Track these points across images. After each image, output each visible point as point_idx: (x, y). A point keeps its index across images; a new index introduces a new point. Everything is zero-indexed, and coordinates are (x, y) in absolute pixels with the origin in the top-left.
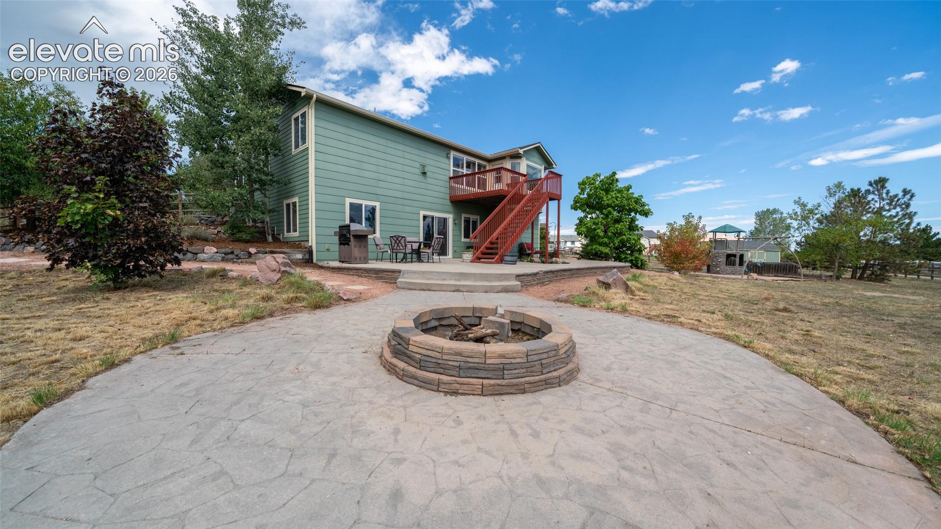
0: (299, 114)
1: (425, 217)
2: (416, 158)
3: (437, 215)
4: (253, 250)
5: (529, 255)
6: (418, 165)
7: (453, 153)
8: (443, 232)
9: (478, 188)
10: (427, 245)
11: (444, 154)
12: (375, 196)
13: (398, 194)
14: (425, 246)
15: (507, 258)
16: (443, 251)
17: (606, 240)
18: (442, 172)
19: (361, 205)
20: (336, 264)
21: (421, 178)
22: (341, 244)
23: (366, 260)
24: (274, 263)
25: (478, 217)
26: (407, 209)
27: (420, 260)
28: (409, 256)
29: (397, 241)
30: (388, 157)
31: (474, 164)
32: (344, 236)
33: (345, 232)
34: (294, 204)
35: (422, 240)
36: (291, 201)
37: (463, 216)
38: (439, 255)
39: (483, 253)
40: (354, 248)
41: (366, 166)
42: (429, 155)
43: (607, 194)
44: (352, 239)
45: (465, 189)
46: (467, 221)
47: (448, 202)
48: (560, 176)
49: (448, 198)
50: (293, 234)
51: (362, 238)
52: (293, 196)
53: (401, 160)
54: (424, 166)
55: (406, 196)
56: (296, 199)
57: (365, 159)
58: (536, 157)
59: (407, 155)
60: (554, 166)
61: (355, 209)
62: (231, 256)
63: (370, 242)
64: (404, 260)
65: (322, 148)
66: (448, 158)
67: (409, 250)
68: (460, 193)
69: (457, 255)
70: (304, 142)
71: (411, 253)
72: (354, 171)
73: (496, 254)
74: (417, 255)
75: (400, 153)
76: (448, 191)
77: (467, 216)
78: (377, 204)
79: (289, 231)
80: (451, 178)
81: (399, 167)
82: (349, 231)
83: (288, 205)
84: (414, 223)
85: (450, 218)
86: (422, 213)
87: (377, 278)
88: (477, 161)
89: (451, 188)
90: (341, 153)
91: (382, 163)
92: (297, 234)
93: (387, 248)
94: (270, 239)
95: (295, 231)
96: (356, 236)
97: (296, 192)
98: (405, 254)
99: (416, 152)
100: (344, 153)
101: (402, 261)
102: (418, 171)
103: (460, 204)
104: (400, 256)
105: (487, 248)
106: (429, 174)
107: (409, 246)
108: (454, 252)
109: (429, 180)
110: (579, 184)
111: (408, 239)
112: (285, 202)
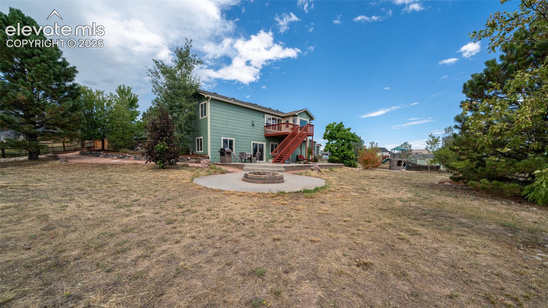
0: (203, 103)
1: (253, 144)
2: (250, 119)
3: (258, 143)
4: (189, 158)
5: (300, 160)
6: (250, 121)
7: (266, 116)
8: (261, 150)
9: (278, 130)
10: (254, 156)
11: (262, 116)
12: (233, 136)
13: (242, 134)
14: (253, 157)
15: (286, 161)
16: (261, 158)
17: (337, 154)
18: (261, 124)
19: (227, 140)
20: (220, 163)
21: (252, 127)
22: (221, 155)
23: (231, 162)
24: (206, 162)
25: (278, 143)
26: (246, 141)
27: (251, 162)
28: (247, 160)
29: (242, 154)
30: (238, 119)
31: (276, 119)
32: (222, 152)
33: (223, 151)
34: (201, 139)
35: (252, 154)
36: (199, 138)
37: (271, 143)
38: (260, 160)
39: (277, 159)
40: (227, 158)
41: (229, 123)
42: (255, 117)
43: (338, 132)
44: (226, 154)
45: (272, 131)
46: (272, 146)
47: (264, 137)
48: (313, 126)
49: (264, 135)
50: (200, 151)
51: (229, 153)
52: (200, 136)
53: (243, 120)
54: (253, 122)
55: (246, 135)
56: (202, 137)
57: (229, 120)
58: (305, 115)
59: (246, 118)
60: (314, 119)
61: (225, 141)
62: (182, 160)
63: (232, 155)
64: (245, 162)
65: (213, 117)
66: (264, 117)
67: (247, 158)
68: (269, 133)
69: (267, 161)
70: (205, 115)
71: (248, 159)
72: (224, 126)
73: (282, 160)
74: (250, 160)
75: (243, 117)
76: (264, 132)
77: (273, 143)
78: (234, 139)
79: (198, 150)
80: (265, 126)
81: (243, 123)
82: (224, 151)
83: (198, 140)
84: (249, 147)
85: (265, 144)
86: (252, 142)
87: (237, 167)
88: (277, 118)
89: (265, 131)
90: (219, 119)
91: (235, 122)
92: (202, 151)
93: (238, 157)
94: (191, 153)
95: (201, 150)
96: (227, 153)
97: (202, 134)
98: (245, 160)
99: (250, 116)
100: (221, 119)
101: (244, 162)
102: (251, 124)
103: (269, 138)
104: (243, 160)
105: (279, 157)
106: (255, 125)
107: (247, 156)
108: (267, 159)
109: (255, 128)
110: (326, 127)
111: (247, 154)
112: (197, 138)
